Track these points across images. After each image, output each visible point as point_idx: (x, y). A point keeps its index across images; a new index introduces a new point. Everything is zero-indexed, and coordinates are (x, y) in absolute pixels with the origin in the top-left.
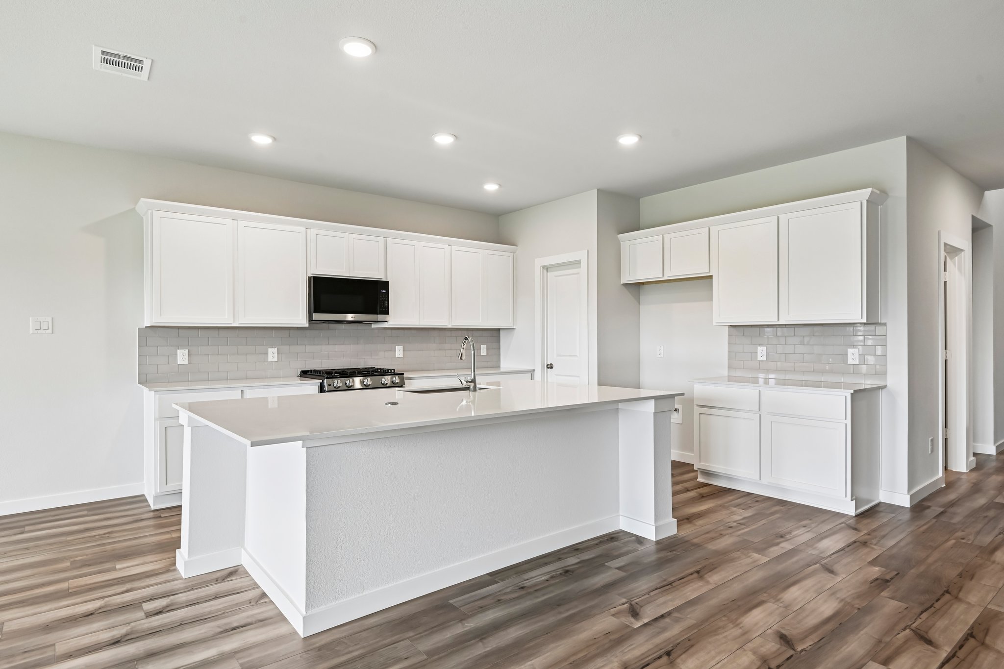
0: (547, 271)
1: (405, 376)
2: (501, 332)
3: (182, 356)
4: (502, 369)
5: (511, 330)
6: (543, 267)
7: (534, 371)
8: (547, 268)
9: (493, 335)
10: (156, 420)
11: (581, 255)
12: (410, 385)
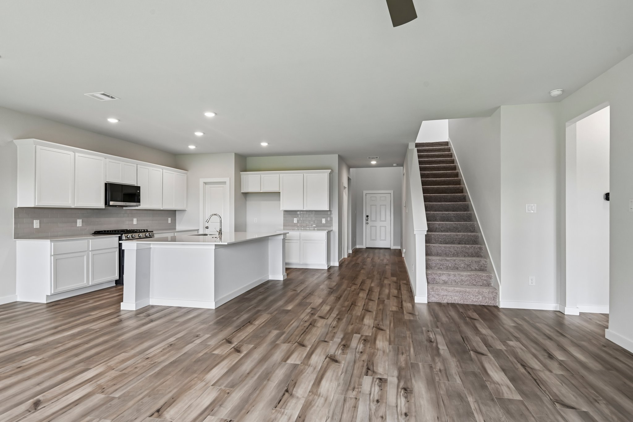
0: (206, 185)
1: (154, 232)
2: (177, 212)
3: (36, 224)
4: (177, 230)
5: (183, 211)
6: (204, 182)
7: (198, 230)
8: (205, 183)
9: (173, 213)
10: (51, 256)
11: (227, 180)
12: (156, 236)
